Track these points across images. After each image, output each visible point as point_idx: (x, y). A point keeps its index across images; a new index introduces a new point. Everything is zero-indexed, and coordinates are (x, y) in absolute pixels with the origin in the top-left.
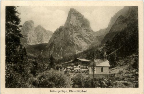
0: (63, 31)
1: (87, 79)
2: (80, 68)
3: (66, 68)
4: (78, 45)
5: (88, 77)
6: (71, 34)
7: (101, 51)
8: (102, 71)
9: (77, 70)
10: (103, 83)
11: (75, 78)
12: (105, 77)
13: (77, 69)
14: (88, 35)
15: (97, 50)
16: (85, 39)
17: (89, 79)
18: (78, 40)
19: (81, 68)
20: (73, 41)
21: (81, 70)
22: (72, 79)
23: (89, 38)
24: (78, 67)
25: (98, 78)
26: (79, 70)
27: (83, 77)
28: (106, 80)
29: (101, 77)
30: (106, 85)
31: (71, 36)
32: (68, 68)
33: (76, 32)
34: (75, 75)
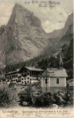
0: (6, 32)
1: (38, 94)
2: (29, 80)
3: (10, 80)
4: (26, 50)
5: (40, 91)
6: (17, 36)
7: (56, 57)
8: (58, 83)
9: (25, 82)
10: (59, 98)
11: (22, 93)
12: (61, 91)
13: (25, 80)
14: (38, 37)
15: (51, 57)
16: (35, 42)
17: (41, 94)
18: (25, 43)
19: (31, 80)
20: (20, 45)
21: (30, 82)
22: (19, 94)
23: (41, 41)
24: (27, 78)
25: (52, 92)
26: (28, 82)
27: (34, 92)
28: (63, 94)
29: (57, 91)
30: (63, 101)
31: (16, 38)
32: (13, 79)
33: (23, 33)
34: (23, 89)
